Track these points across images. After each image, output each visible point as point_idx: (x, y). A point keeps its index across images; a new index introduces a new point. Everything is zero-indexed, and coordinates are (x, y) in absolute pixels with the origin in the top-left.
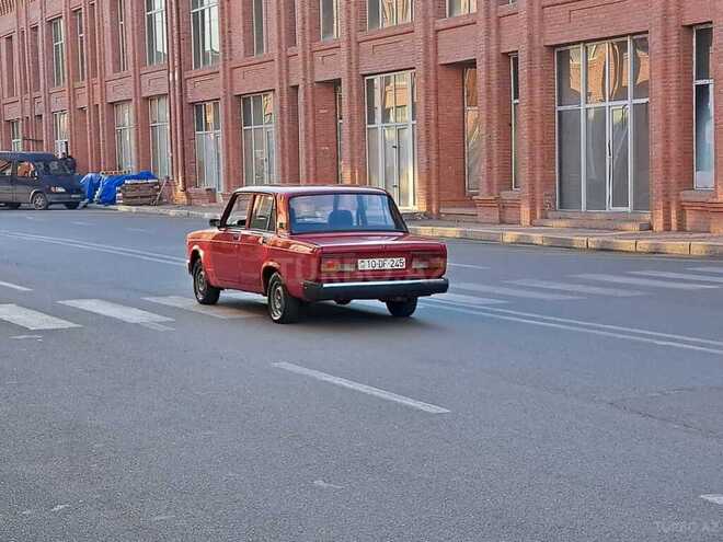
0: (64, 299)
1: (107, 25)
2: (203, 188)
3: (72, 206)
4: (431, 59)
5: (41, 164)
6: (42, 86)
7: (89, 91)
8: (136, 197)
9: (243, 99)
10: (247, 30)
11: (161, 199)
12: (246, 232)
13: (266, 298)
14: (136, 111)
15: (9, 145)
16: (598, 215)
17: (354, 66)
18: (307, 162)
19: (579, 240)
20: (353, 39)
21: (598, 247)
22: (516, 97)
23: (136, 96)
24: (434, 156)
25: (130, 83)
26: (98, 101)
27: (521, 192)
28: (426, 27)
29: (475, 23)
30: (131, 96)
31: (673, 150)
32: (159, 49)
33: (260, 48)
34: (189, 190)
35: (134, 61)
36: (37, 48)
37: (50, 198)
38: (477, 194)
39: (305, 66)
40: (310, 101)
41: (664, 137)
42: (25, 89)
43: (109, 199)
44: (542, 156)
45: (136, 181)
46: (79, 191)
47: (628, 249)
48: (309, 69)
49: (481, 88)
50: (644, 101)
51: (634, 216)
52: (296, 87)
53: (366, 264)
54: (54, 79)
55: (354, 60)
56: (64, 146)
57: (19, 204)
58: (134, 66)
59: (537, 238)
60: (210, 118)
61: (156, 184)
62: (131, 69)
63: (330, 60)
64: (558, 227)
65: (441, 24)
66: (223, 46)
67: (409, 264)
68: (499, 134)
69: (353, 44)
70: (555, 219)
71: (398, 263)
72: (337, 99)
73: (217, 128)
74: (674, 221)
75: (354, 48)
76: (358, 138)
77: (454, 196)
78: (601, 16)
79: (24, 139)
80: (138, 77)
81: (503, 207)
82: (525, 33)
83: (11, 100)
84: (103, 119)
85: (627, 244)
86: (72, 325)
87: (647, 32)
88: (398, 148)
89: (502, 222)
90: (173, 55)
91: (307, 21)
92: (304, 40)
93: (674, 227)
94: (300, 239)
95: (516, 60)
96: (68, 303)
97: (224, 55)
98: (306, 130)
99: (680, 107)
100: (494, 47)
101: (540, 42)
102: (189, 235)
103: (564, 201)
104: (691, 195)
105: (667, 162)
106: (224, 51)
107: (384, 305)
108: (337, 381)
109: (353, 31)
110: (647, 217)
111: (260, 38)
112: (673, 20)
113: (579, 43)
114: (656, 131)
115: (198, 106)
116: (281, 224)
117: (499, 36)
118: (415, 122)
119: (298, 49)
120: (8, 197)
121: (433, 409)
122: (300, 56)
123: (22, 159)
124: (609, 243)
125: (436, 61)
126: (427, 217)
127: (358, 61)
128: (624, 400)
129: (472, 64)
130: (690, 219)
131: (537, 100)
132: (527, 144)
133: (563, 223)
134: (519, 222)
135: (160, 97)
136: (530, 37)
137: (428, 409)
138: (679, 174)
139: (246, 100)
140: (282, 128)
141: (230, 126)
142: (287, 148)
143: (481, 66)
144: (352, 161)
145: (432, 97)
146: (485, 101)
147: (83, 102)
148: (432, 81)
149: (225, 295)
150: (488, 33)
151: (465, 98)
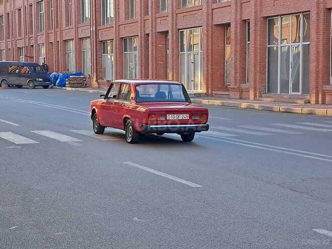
0: (34, 130)
1: (63, 5)
2: (105, 80)
3: (46, 87)
4: (210, 22)
5: (32, 68)
6: (34, 32)
7: (55, 35)
8: (75, 84)
9: (124, 40)
10: (127, 8)
11: (86, 85)
12: (116, 101)
13: (125, 131)
14: (76, 44)
15: (18, 59)
16: (285, 96)
17: (174, 25)
18: (152, 69)
19: (276, 107)
20: (174, 13)
21: (285, 111)
22: (249, 40)
23: (76, 38)
24: (210, 67)
25: (73, 31)
26: (59, 40)
27: (249, 84)
28: (208, 7)
29: (230, 6)
30: (74, 37)
31: (321, 66)
32: (87, 16)
33: (132, 16)
34: (99, 81)
35: (75, 22)
36: (32, 14)
37: (36, 83)
38: (230, 85)
39: (152, 25)
40: (154, 40)
41: (317, 60)
42: (26, 33)
43: (62, 85)
44: (260, 68)
45: (75, 76)
46: (49, 80)
47: (298, 112)
48: (154, 26)
49: (233, 36)
50: (308, 43)
51: (302, 97)
52: (148, 34)
53: (170, 117)
54: (39, 29)
55: (175, 22)
56: (43, 60)
57: (22, 86)
58: (75, 24)
59: (257, 106)
60: (109, 48)
61: (84, 78)
62: (74, 25)
63: (164, 22)
64: (267, 101)
65: (215, 6)
66: (115, 15)
67: (190, 117)
68: (240, 57)
69: (175, 15)
70: (266, 97)
71: (185, 117)
72: (166, 40)
73: (112, 53)
74: (320, 99)
75: (175, 17)
76: (176, 59)
77: (219, 86)
78: (289, 3)
79: (25, 56)
80: (77, 29)
81: (241, 91)
82: (253, 11)
83: (20, 38)
84: (61, 48)
85: (298, 110)
86: (35, 142)
87: (309, 11)
88: (194, 63)
89: (241, 98)
90: (93, 19)
91: (154, 4)
92: (152, 13)
93: (320, 102)
94: (140, 105)
95: (249, 23)
96: (35, 132)
97: (116, 19)
98: (152, 54)
99: (324, 46)
100: (239, 17)
101: (260, 15)
102: (92, 102)
103: (270, 89)
104: (329, 87)
105: (317, 72)
106: (116, 17)
107: (179, 136)
108: (152, 171)
109: (175, 9)
110: (308, 97)
111: (132, 12)
112: (322, 6)
113: (278, 15)
114: (313, 57)
115: (103, 43)
116: (132, 98)
117: (241, 11)
118: (202, 51)
119: (149, 17)
120: (17, 82)
121: (194, 185)
122: (150, 20)
123: (23, 65)
124: (289, 109)
125: (212, 23)
126: (207, 95)
127: (176, 22)
128: (284, 183)
129: (228, 25)
130: (328, 98)
131: (258, 42)
132: (253, 62)
133: (269, 99)
134: (249, 99)
135: (86, 38)
136: (256, 12)
137: (192, 186)
138: (323, 77)
139: (125, 40)
140: (141, 54)
141: (118, 52)
142: (143, 62)
143: (232, 25)
144: (173, 69)
145: (210, 40)
146: (234, 42)
147: (52, 39)
148: (210, 32)
149: (107, 130)
150: (236, 11)
151: (226, 40)
